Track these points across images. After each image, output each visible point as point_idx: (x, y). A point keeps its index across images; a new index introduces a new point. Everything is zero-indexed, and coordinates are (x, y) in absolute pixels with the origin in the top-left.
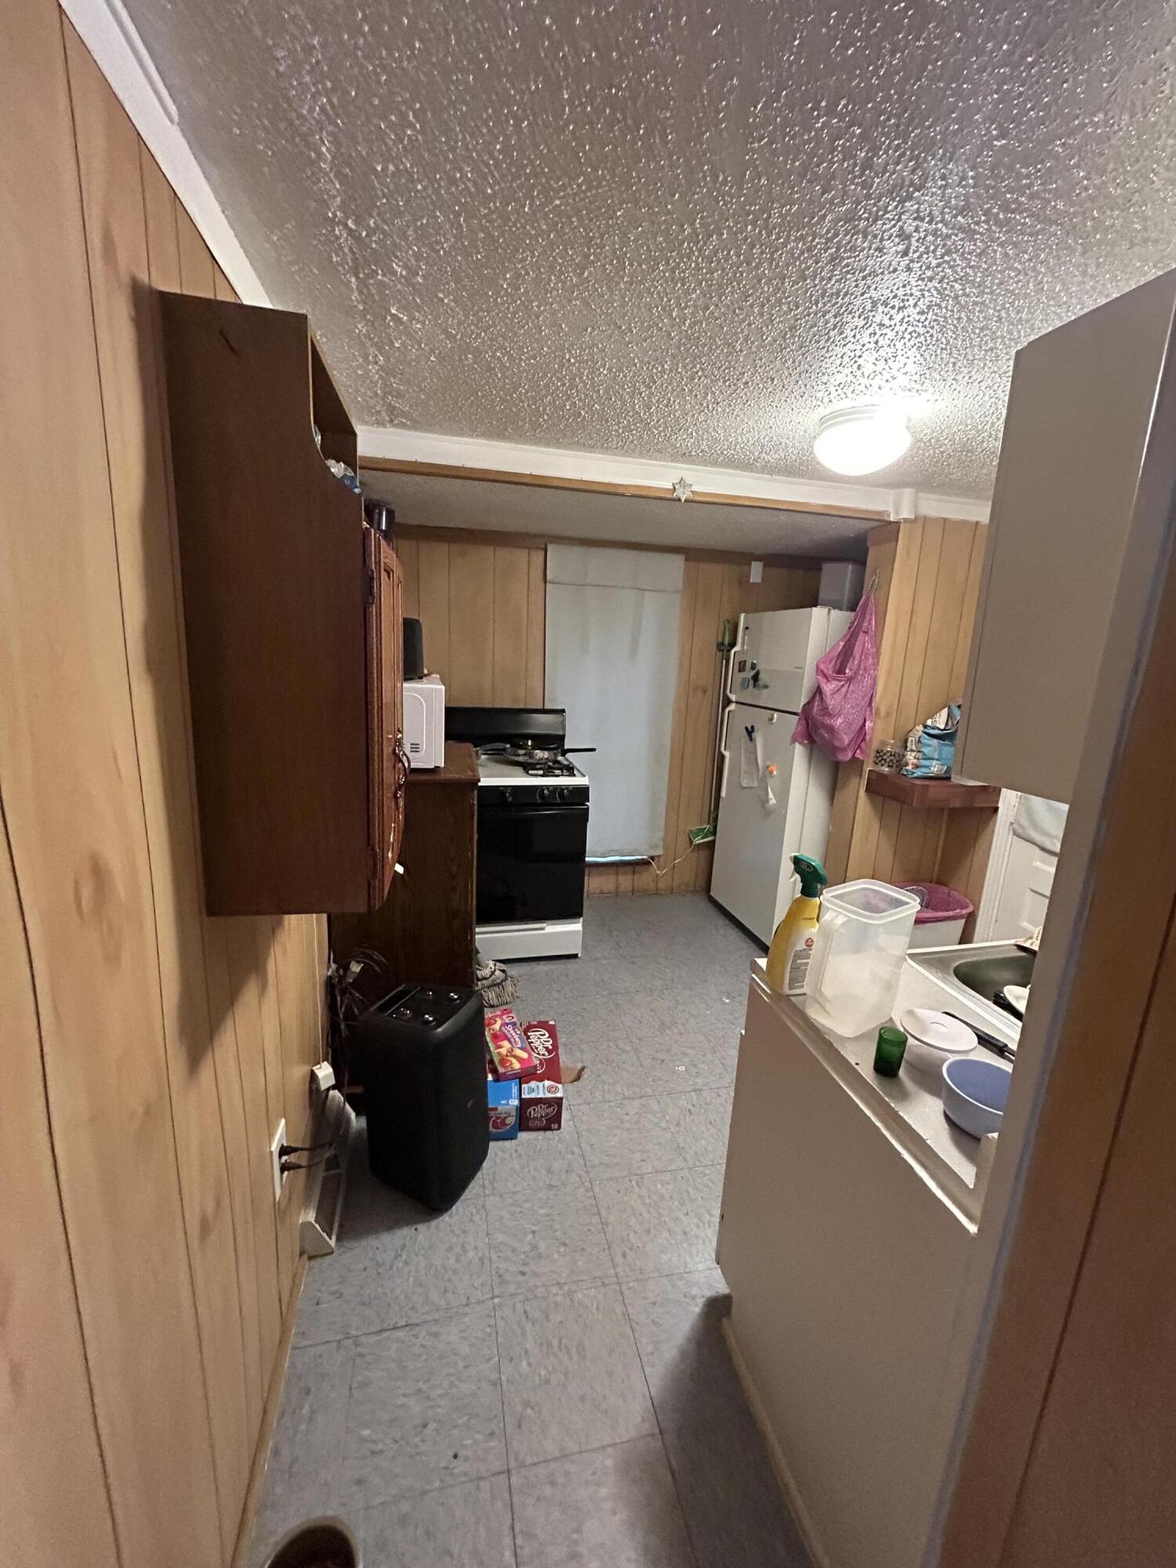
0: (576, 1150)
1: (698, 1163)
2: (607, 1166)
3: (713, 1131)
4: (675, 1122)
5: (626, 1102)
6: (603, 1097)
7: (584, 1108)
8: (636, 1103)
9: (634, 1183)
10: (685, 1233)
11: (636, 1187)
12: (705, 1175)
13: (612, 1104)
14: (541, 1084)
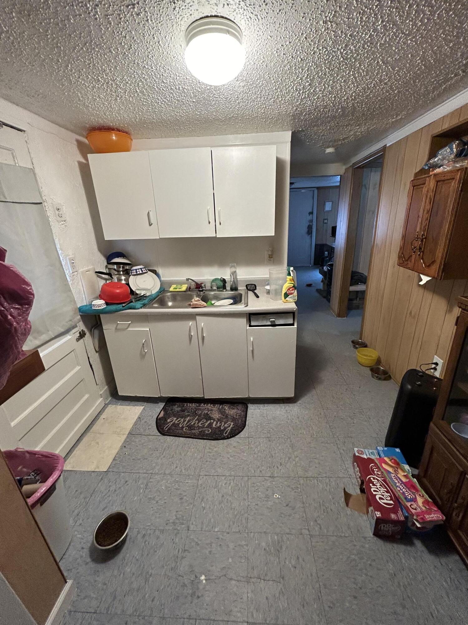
0: (342, 451)
1: (286, 439)
2: (327, 443)
3: (273, 453)
4: (291, 459)
5: (316, 475)
6: (330, 480)
7: (341, 475)
8: (310, 474)
9: (315, 435)
10: (298, 418)
11: (315, 433)
12: (284, 435)
13: (324, 475)
14: (369, 456)
